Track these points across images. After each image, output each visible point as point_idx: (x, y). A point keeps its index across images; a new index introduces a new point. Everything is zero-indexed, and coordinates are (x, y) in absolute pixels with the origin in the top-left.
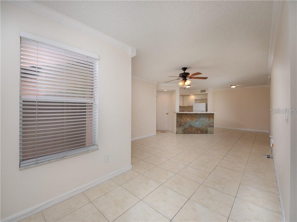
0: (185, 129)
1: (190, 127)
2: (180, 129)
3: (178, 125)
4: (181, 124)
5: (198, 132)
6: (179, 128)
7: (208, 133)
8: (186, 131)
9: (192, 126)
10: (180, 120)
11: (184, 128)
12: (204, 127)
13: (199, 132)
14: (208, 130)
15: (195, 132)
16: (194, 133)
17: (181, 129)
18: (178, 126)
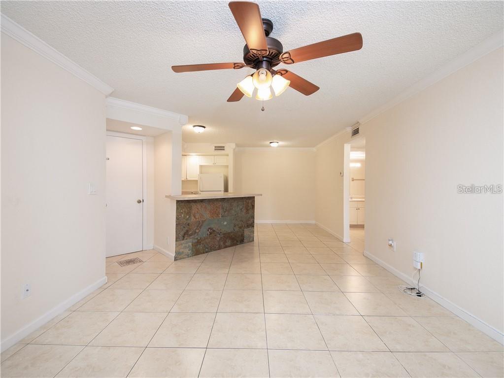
0: (199, 242)
1: (211, 233)
2: (187, 243)
3: (182, 233)
4: (187, 231)
5: (227, 244)
6: (183, 242)
7: (245, 241)
8: (200, 247)
9: (214, 231)
10: (187, 219)
11: (196, 240)
12: (238, 229)
13: (229, 243)
14: (245, 234)
15: (222, 243)
16: (220, 248)
17: (189, 242)
18: (182, 238)
